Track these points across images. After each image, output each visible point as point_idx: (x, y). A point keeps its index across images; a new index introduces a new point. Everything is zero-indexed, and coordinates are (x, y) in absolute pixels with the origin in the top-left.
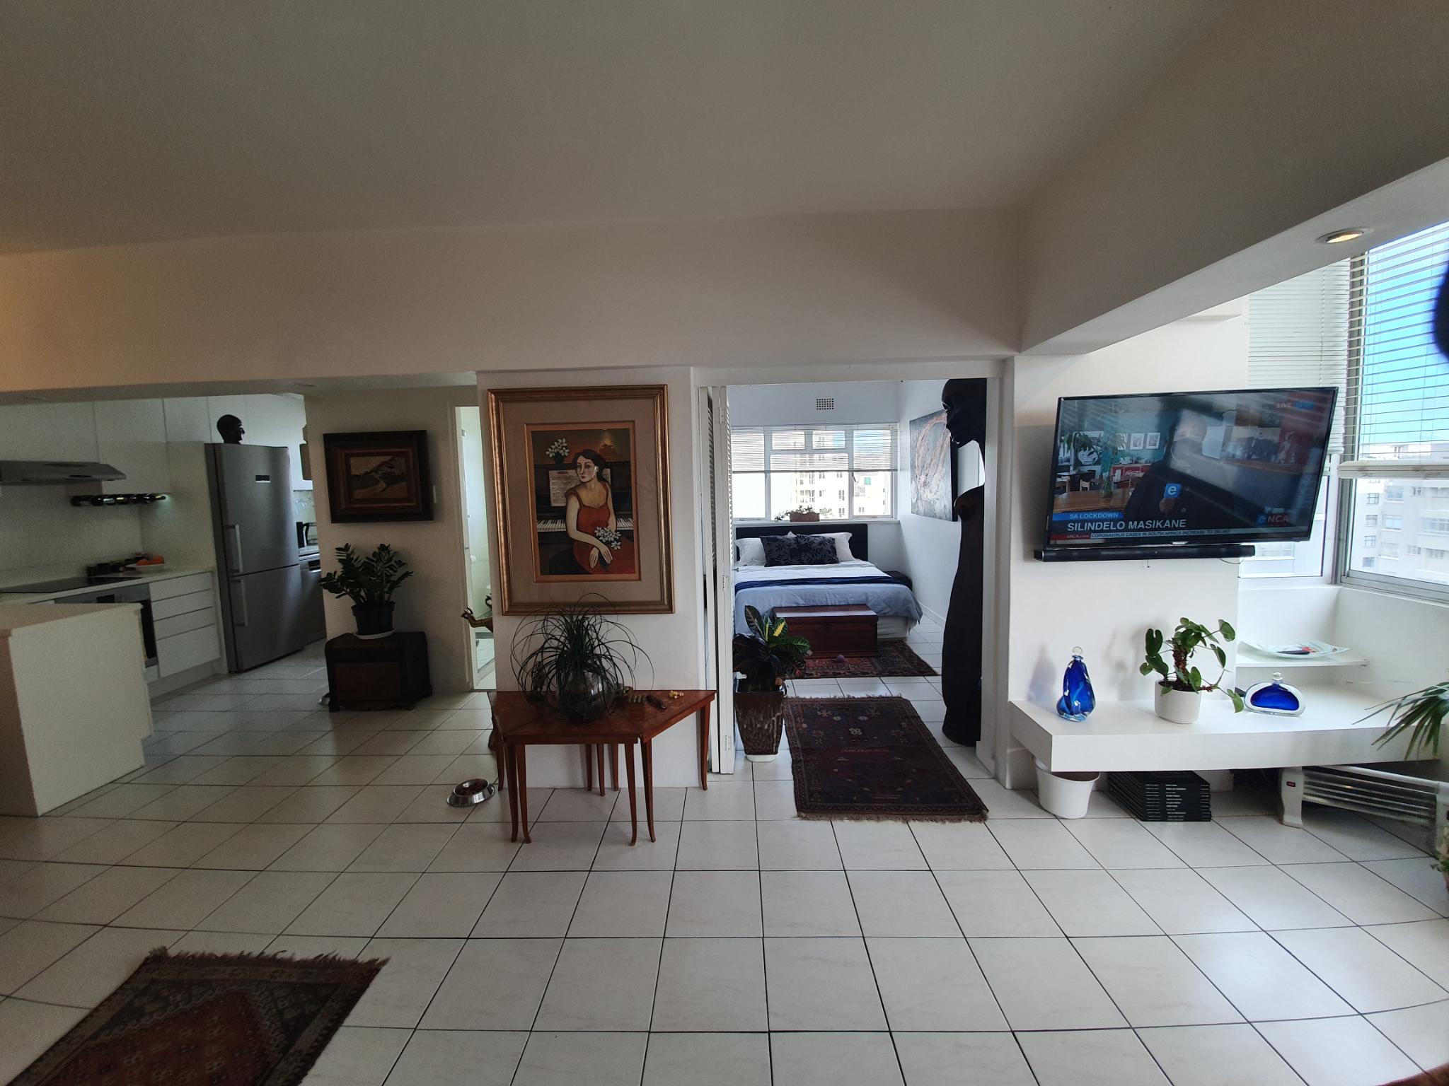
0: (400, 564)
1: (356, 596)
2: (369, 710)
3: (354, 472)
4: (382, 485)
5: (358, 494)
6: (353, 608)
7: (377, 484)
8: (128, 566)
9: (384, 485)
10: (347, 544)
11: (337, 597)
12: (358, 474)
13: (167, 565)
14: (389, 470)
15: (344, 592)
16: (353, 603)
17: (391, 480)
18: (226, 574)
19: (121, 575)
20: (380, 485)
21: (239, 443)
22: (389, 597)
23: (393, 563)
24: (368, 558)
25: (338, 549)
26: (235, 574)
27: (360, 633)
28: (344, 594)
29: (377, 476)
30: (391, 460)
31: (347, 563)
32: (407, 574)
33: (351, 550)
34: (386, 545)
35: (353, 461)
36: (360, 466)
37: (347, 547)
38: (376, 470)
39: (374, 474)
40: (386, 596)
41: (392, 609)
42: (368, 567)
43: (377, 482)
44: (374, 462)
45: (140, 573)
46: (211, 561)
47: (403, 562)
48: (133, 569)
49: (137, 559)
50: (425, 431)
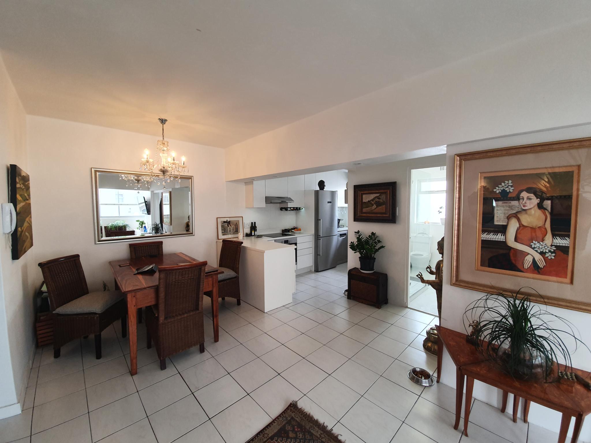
0: (379, 241)
1: (361, 253)
2: (362, 303)
3: (364, 201)
4: (375, 206)
5: (365, 210)
6: (359, 258)
7: (373, 206)
8: (292, 231)
9: (376, 207)
10: (359, 231)
11: (355, 253)
12: (365, 201)
13: (302, 231)
14: (378, 200)
15: (357, 251)
16: (360, 256)
17: (378, 204)
18: (317, 237)
19: (290, 233)
20: (374, 206)
21: (323, 190)
22: (374, 256)
23: (376, 241)
24: (367, 238)
25: (355, 232)
26: (319, 237)
27: (361, 269)
28: (357, 252)
29: (373, 203)
30: (379, 196)
31: (359, 239)
32: (382, 247)
33: (360, 233)
34: (374, 233)
35: (364, 196)
36: (367, 198)
37: (358, 232)
38: (373, 200)
39: (371, 202)
40: (373, 255)
41: (374, 261)
42: (367, 242)
43: (373, 205)
44: (372, 196)
45: (295, 233)
46: (313, 232)
47: (381, 241)
48: (293, 232)
49: (294, 228)
50: (396, 182)
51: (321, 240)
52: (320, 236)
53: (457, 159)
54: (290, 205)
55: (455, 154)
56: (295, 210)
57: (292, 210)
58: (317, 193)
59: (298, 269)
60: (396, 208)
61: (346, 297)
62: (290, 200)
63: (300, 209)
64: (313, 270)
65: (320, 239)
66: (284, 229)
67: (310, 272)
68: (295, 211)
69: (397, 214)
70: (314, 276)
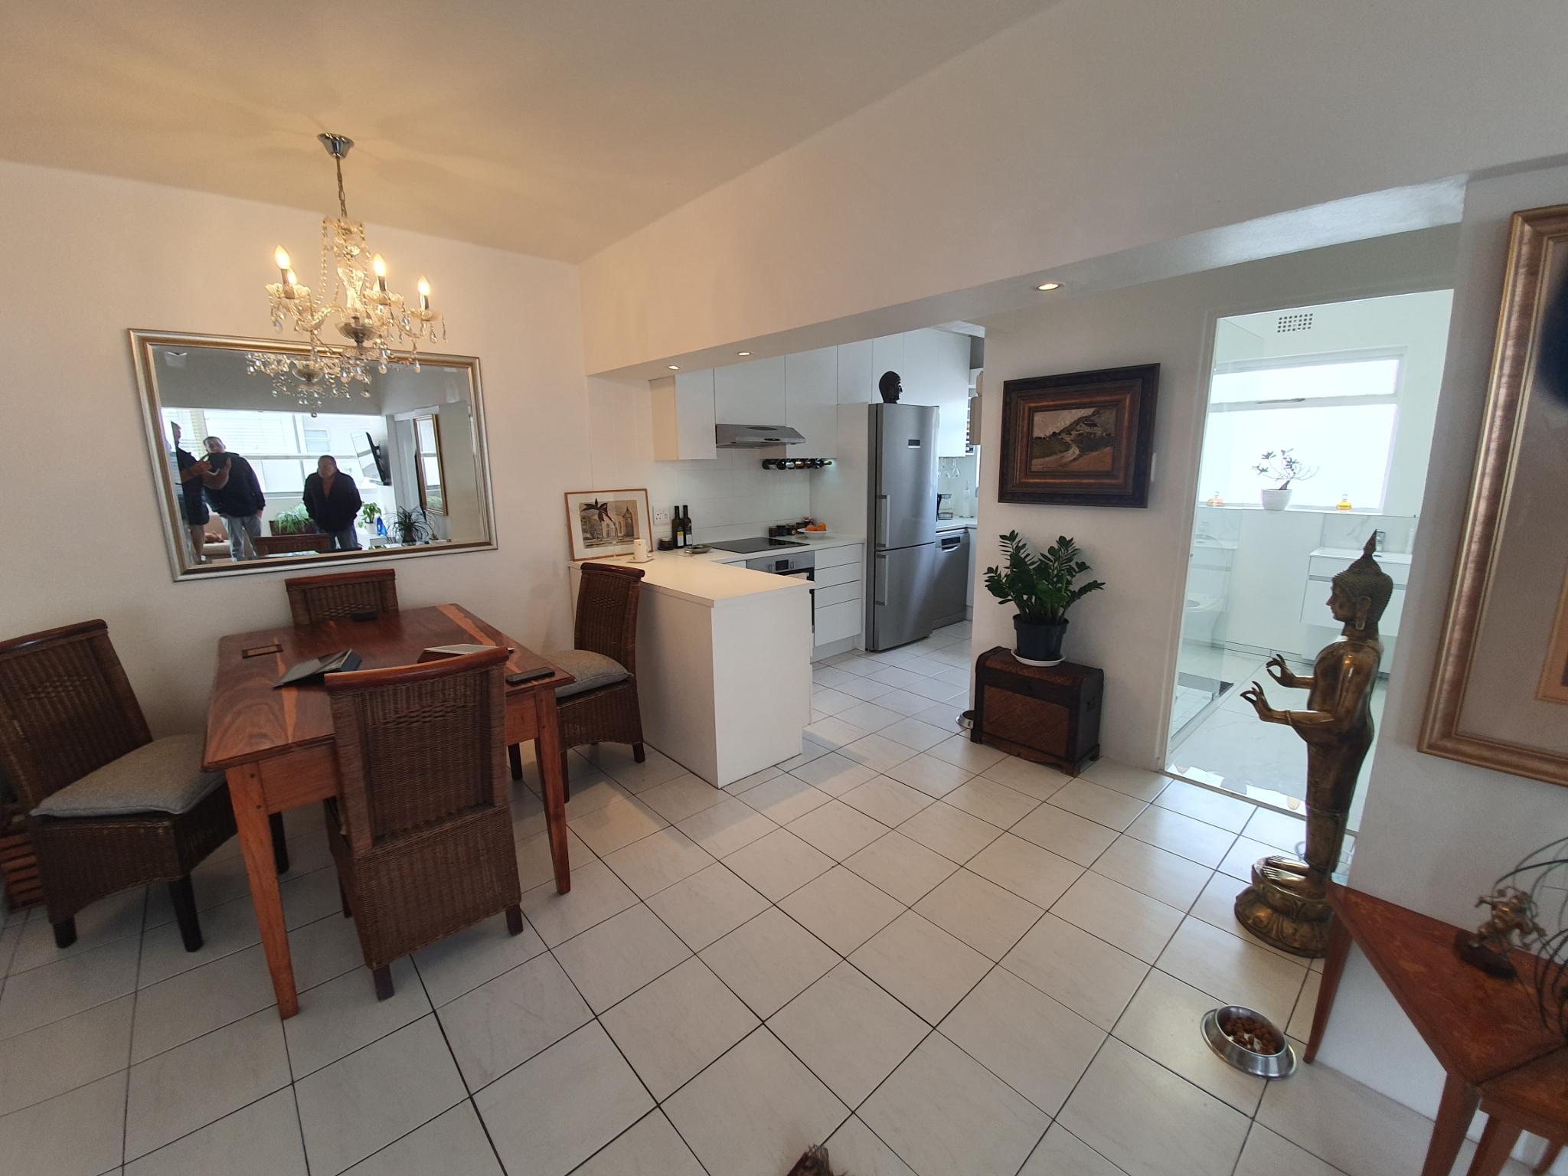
0: (1083, 567)
1: (1021, 604)
2: (1019, 755)
3: (1037, 433)
4: (1075, 451)
5: (1037, 464)
6: (1015, 617)
7: (1067, 451)
8: (799, 530)
9: (1077, 452)
10: (1013, 531)
11: (1000, 603)
12: (1042, 436)
13: (828, 532)
14: (1088, 429)
15: (1010, 598)
16: (1017, 611)
17: (1088, 444)
18: (875, 548)
19: (793, 539)
20: (1071, 451)
21: (896, 403)
22: (1064, 612)
23: (1073, 564)
24: (1042, 555)
25: (1002, 537)
26: (883, 549)
27: (1019, 652)
28: (1010, 600)
29: (1068, 439)
30: (1093, 415)
31: (1016, 561)
32: (1095, 585)
33: (1017, 540)
34: (1068, 539)
35: (1038, 418)
36: (1047, 424)
37: (1012, 536)
38: (1068, 430)
39: (1063, 435)
40: (1061, 610)
41: (1063, 631)
42: (1043, 569)
43: (1067, 447)
44: (1067, 418)
45: (807, 538)
46: (862, 533)
47: (1087, 564)
48: (803, 533)
49: (805, 524)
50: (1159, 364)
51: (887, 557)
52: (884, 545)
53: (1522, 232)
54: (792, 452)
55: (1515, 213)
56: (809, 467)
57: (799, 467)
58: (875, 412)
59: (816, 645)
60: (1152, 455)
61: (967, 734)
62: (794, 434)
63: (822, 463)
64: (862, 647)
65: (884, 557)
66: (773, 524)
67: (853, 653)
68: (806, 471)
69: (1152, 478)
70: (865, 665)
